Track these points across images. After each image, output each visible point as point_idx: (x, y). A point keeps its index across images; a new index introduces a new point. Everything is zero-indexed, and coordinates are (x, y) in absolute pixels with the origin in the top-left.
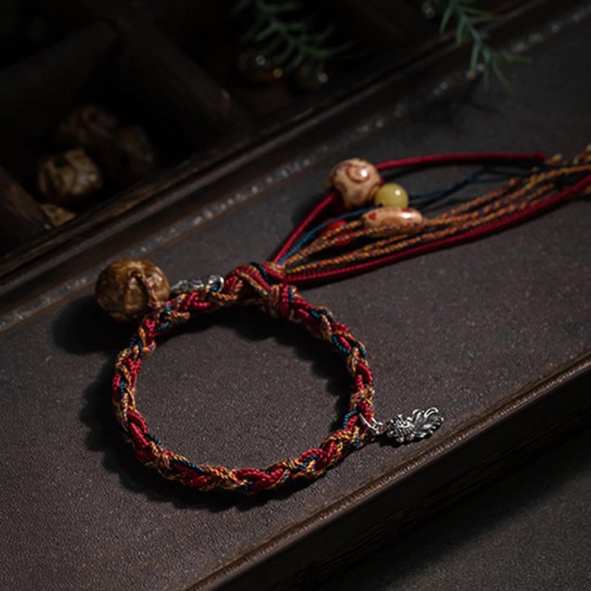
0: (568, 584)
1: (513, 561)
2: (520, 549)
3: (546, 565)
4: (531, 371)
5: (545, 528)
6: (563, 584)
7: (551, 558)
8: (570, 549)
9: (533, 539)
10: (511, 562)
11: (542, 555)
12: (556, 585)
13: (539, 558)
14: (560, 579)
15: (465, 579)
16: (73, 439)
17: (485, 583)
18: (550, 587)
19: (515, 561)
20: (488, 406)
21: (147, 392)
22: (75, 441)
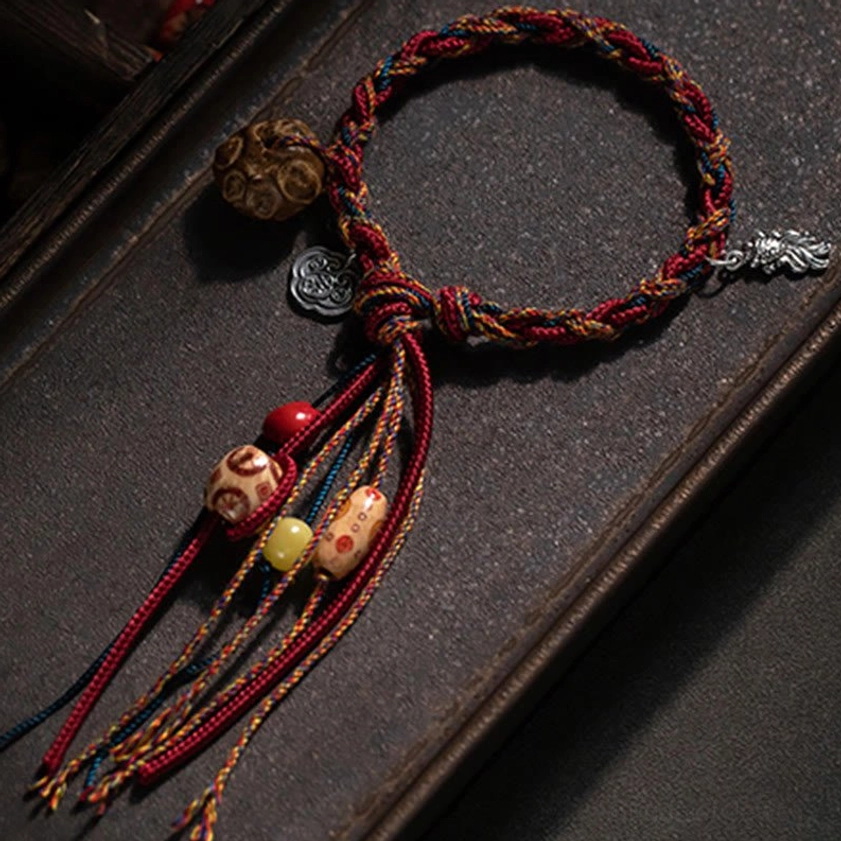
0: (820, 707)
1: (729, 687)
2: (735, 665)
3: (780, 682)
4: (697, 399)
5: (761, 621)
6: (814, 708)
7: (783, 669)
8: (808, 647)
9: (750, 644)
10: (727, 691)
11: (769, 667)
12: (804, 712)
13: (767, 673)
14: (806, 702)
15: (668, 735)
16: (46, 679)
17: (699, 734)
18: (795, 717)
19: (732, 687)
20: (651, 475)
21: (133, 571)
22: (51, 681)
